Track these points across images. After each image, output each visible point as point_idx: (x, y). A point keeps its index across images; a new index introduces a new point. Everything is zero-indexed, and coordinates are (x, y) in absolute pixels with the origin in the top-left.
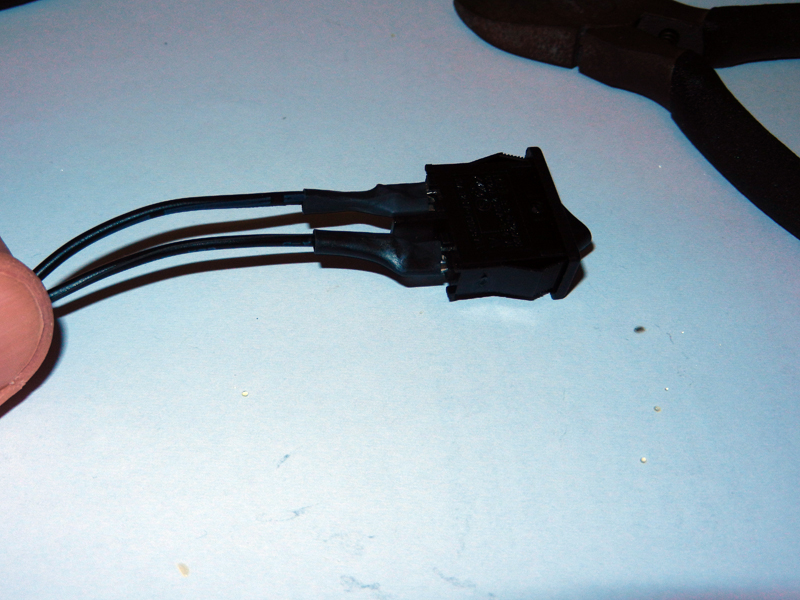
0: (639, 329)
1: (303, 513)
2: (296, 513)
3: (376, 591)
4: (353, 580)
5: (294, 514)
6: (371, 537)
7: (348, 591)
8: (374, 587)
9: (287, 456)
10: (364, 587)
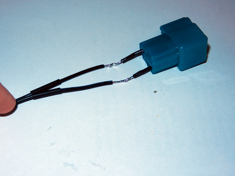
0: (155, 92)
1: (54, 144)
2: (52, 144)
3: (73, 167)
4: (67, 163)
5: (51, 145)
6: (72, 151)
7: (65, 166)
8: (72, 165)
9: (50, 128)
10: (69, 165)
